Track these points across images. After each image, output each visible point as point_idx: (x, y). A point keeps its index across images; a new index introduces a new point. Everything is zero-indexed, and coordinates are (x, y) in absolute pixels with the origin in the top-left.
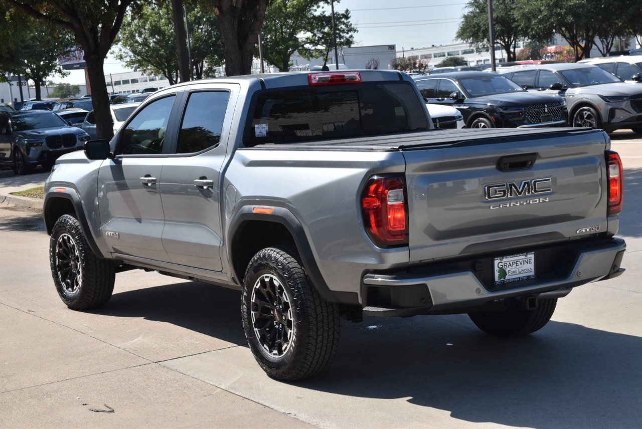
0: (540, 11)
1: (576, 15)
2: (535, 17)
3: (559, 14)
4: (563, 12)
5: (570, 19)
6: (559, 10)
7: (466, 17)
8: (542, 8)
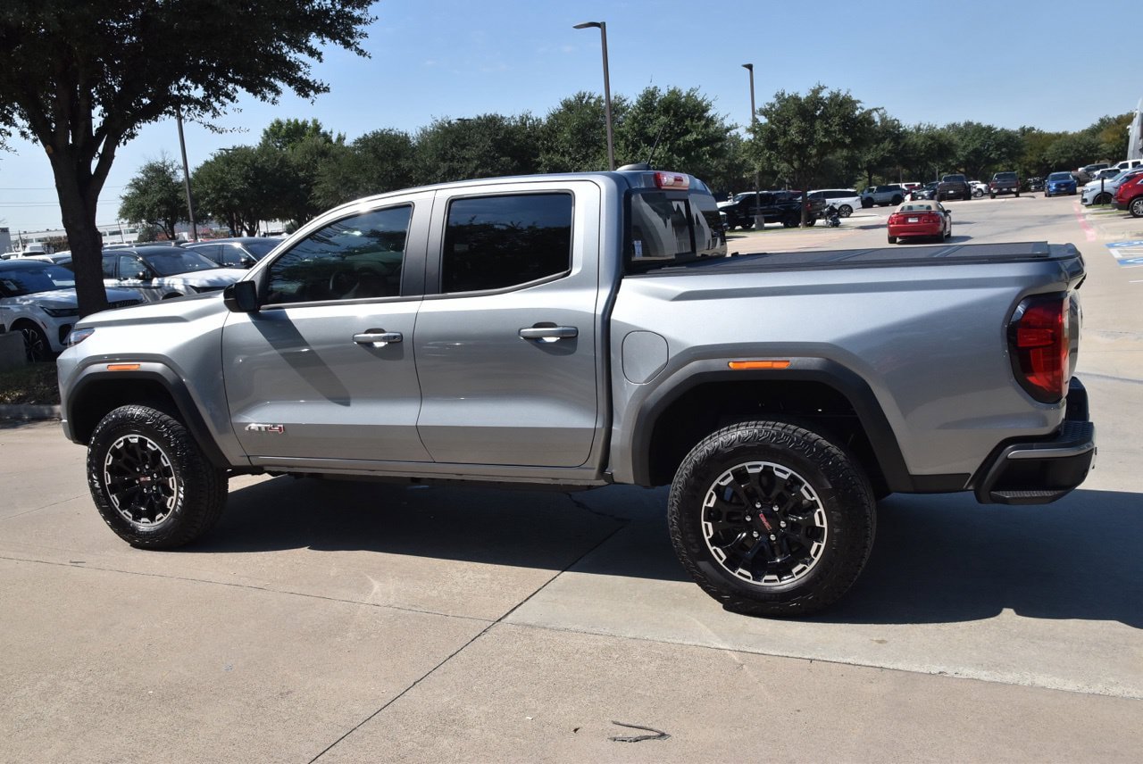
0: (207, 194)
1: (241, 199)
2: (203, 199)
3: (226, 197)
4: (229, 195)
5: (236, 202)
6: (225, 194)
7: (126, 199)
8: (209, 191)
